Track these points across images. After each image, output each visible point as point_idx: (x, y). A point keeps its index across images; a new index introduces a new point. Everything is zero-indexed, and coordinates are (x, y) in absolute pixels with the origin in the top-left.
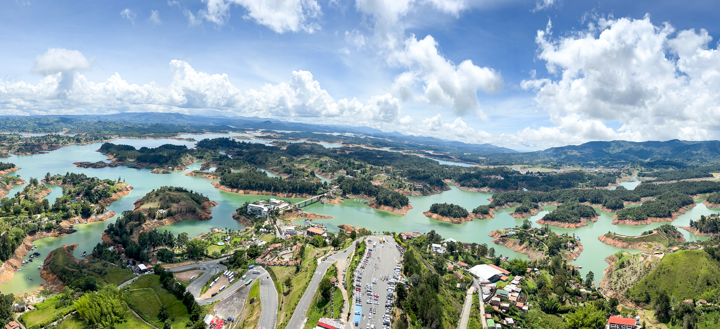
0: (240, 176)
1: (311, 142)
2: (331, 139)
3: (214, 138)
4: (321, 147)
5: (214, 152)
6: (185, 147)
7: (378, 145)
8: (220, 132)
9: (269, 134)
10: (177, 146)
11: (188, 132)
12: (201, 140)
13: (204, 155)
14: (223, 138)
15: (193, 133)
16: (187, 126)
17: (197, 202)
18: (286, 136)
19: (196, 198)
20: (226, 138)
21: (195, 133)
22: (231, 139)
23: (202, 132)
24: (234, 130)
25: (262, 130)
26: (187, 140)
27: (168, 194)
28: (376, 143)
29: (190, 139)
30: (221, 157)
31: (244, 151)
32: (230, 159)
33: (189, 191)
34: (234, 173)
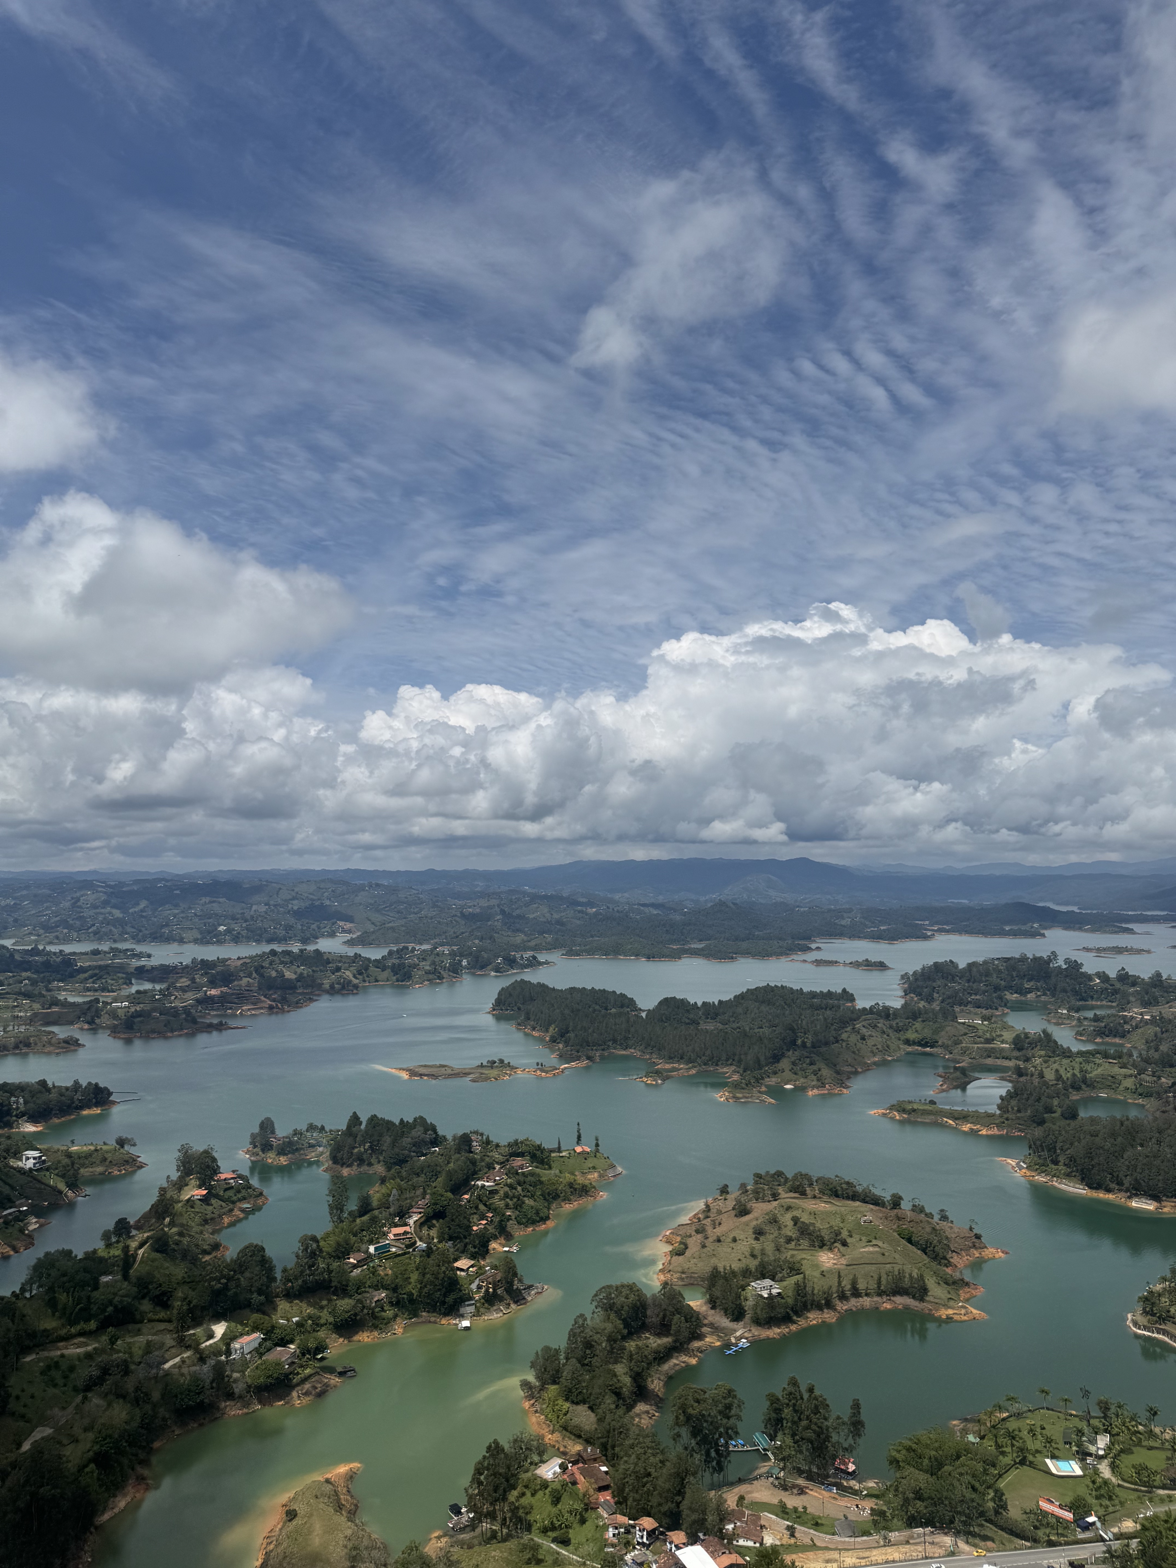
0: (1128, 1134)
3: (980, 960)
5: (984, 1018)
6: (847, 996)
8: (1002, 933)
10: (813, 995)
11: (854, 933)
12: (918, 968)
13: (936, 1032)
14: (1023, 959)
15: (877, 937)
16: (850, 910)
17: (924, 1251)
19: (922, 1233)
20: (1035, 959)
21: (892, 937)
22: (1061, 963)
23: (920, 935)
24: (1071, 922)
26: (856, 965)
27: (789, 1208)
29: (869, 965)
30: (1022, 1043)
31: (1135, 1012)
32: (1067, 1054)
33: (887, 1196)
34: (1093, 1120)
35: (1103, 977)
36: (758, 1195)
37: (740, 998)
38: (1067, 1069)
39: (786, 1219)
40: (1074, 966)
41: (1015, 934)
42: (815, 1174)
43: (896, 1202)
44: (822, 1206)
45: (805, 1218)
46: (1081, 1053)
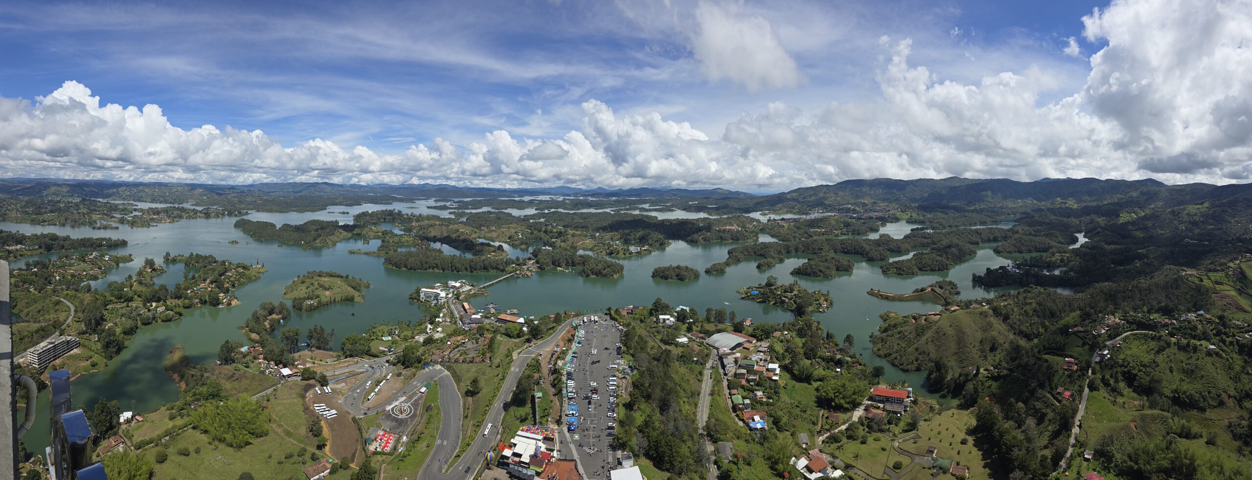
0: (410, 254)
1: (497, 211)
2: (521, 205)
3: (375, 211)
4: (510, 215)
6: (337, 222)
7: (580, 206)
8: (381, 203)
9: (442, 204)
10: (327, 222)
11: (341, 204)
13: (361, 230)
14: (386, 210)
15: (347, 205)
16: (338, 197)
17: (354, 289)
18: (466, 205)
19: (354, 284)
20: (390, 210)
21: (351, 205)
22: (396, 211)
23: (359, 204)
24: (401, 200)
25: (434, 199)
28: (577, 205)
29: (344, 213)
30: (385, 233)
31: (414, 224)
32: (396, 235)
33: (344, 275)
34: (401, 252)
35: (407, 215)
36: (308, 277)
37: (305, 224)
38: (396, 239)
39: (316, 284)
40: (400, 212)
41: (384, 204)
42: (325, 271)
43: (347, 277)
44: (326, 279)
45: (322, 283)
46: (400, 235)
